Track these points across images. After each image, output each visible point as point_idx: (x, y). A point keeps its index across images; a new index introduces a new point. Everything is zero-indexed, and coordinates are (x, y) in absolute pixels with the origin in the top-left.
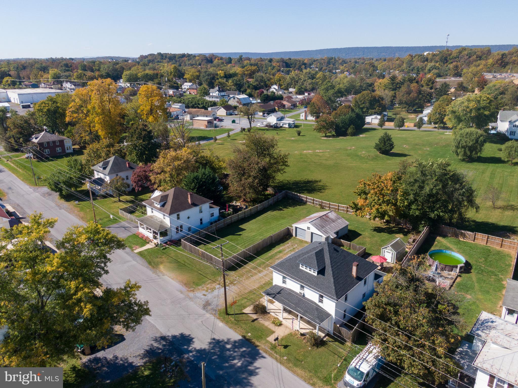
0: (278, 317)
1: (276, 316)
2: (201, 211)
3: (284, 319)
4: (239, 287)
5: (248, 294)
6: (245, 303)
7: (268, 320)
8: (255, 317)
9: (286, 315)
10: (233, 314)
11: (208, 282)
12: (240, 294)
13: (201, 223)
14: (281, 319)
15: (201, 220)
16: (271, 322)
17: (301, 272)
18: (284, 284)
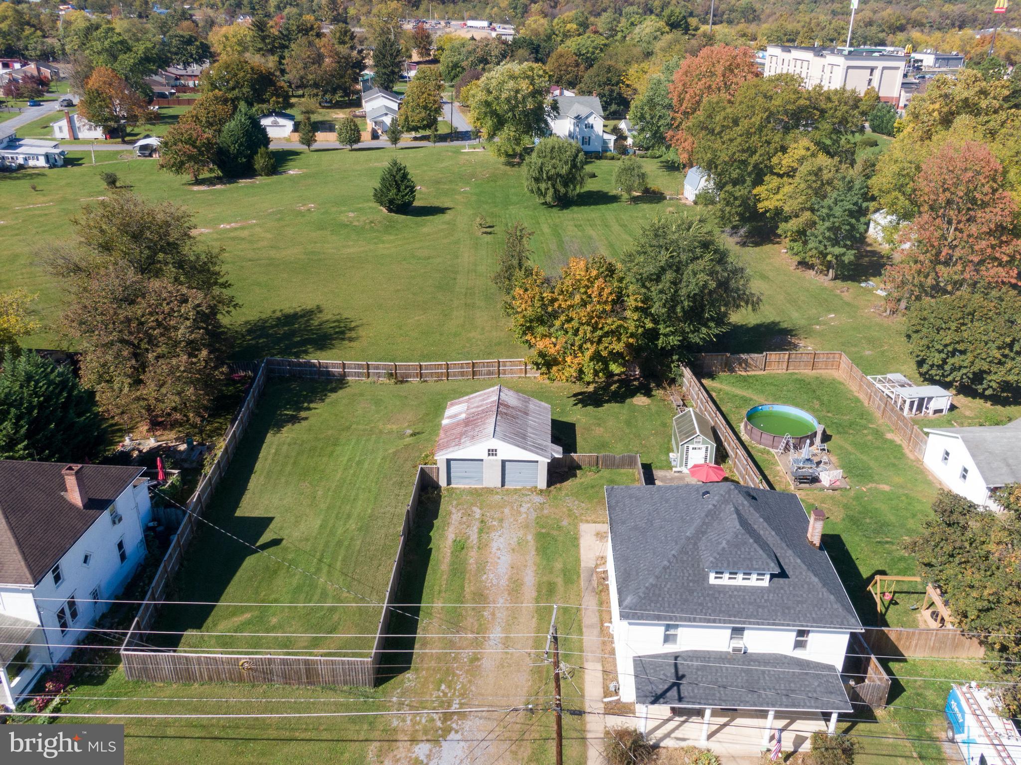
2: (116, 518)
13: (123, 557)
14: (701, 743)
15: (120, 546)
17: (719, 592)
18: (666, 645)
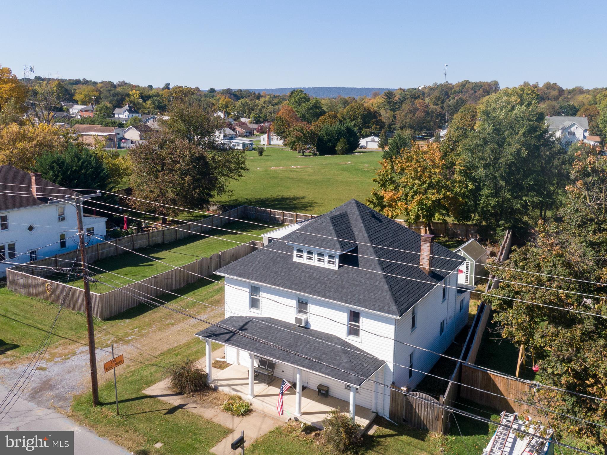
0: (239, 394)
1: (234, 393)
2: (62, 218)
3: (257, 396)
4: (139, 346)
5: (161, 358)
6: (151, 373)
7: (214, 405)
8: (176, 401)
9: (261, 388)
10: (114, 403)
11: (56, 344)
12: (140, 359)
13: (63, 244)
14: (248, 397)
15: (63, 237)
16: (222, 408)
17: (296, 267)
18: (252, 310)
